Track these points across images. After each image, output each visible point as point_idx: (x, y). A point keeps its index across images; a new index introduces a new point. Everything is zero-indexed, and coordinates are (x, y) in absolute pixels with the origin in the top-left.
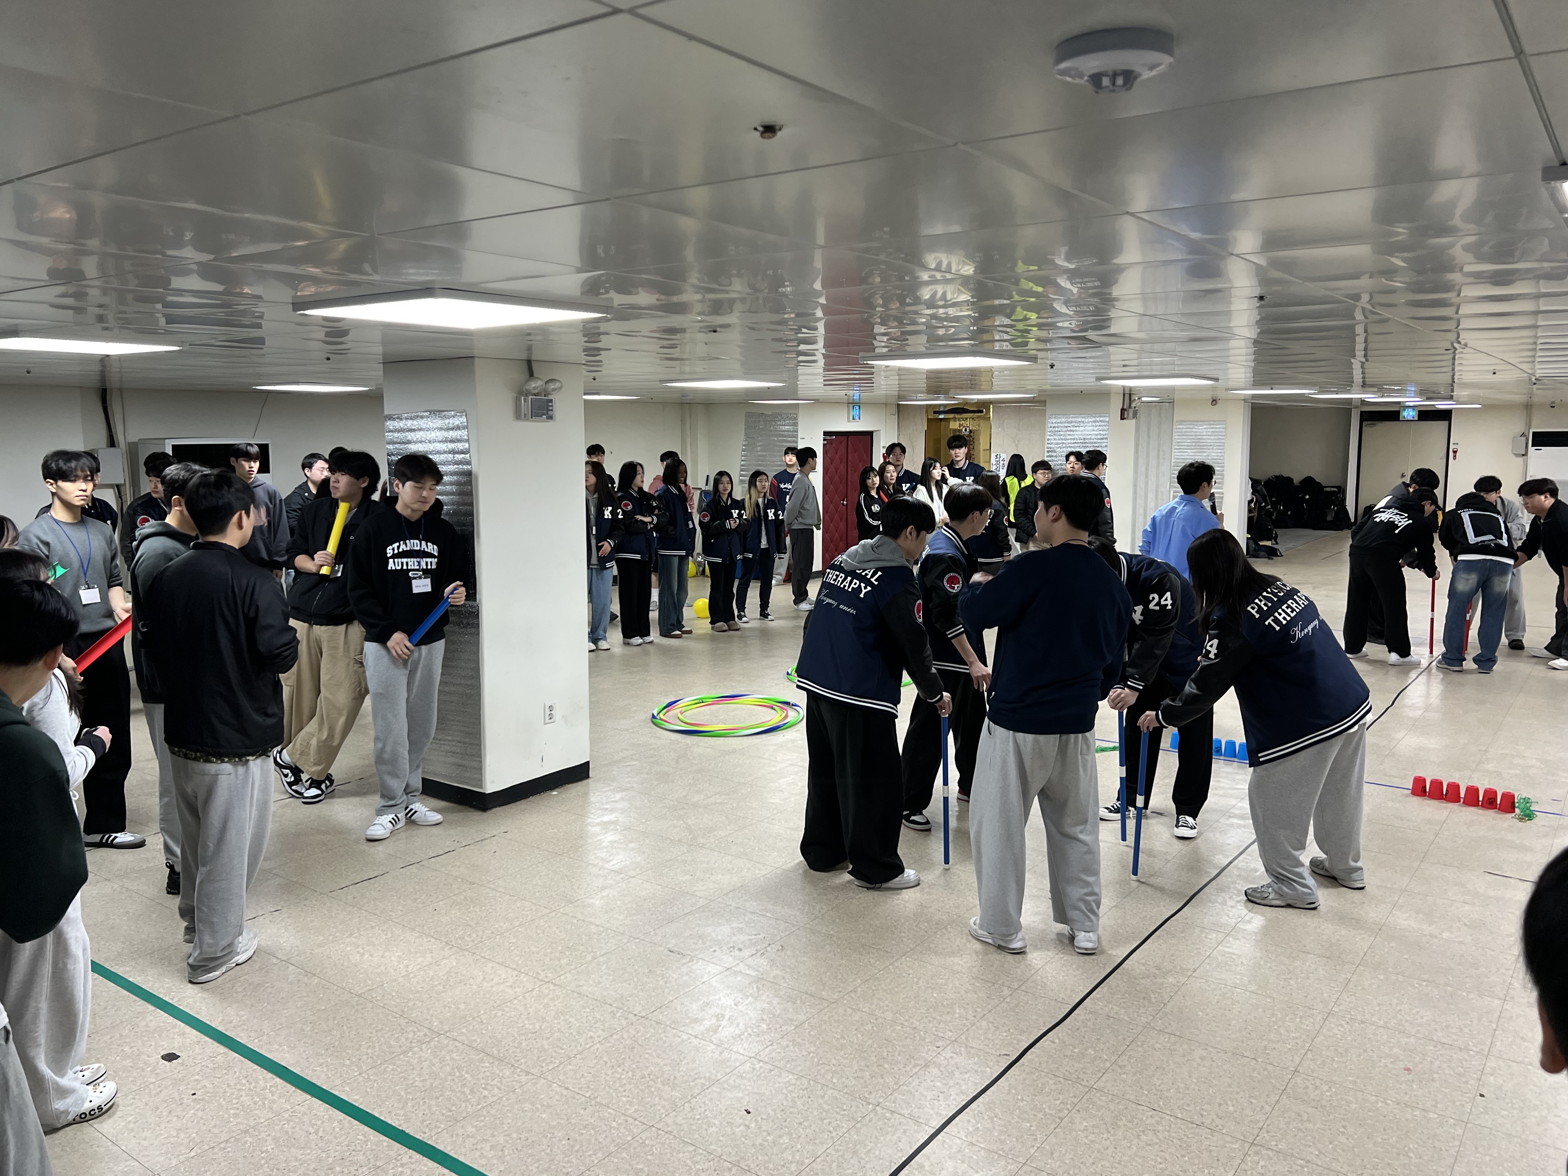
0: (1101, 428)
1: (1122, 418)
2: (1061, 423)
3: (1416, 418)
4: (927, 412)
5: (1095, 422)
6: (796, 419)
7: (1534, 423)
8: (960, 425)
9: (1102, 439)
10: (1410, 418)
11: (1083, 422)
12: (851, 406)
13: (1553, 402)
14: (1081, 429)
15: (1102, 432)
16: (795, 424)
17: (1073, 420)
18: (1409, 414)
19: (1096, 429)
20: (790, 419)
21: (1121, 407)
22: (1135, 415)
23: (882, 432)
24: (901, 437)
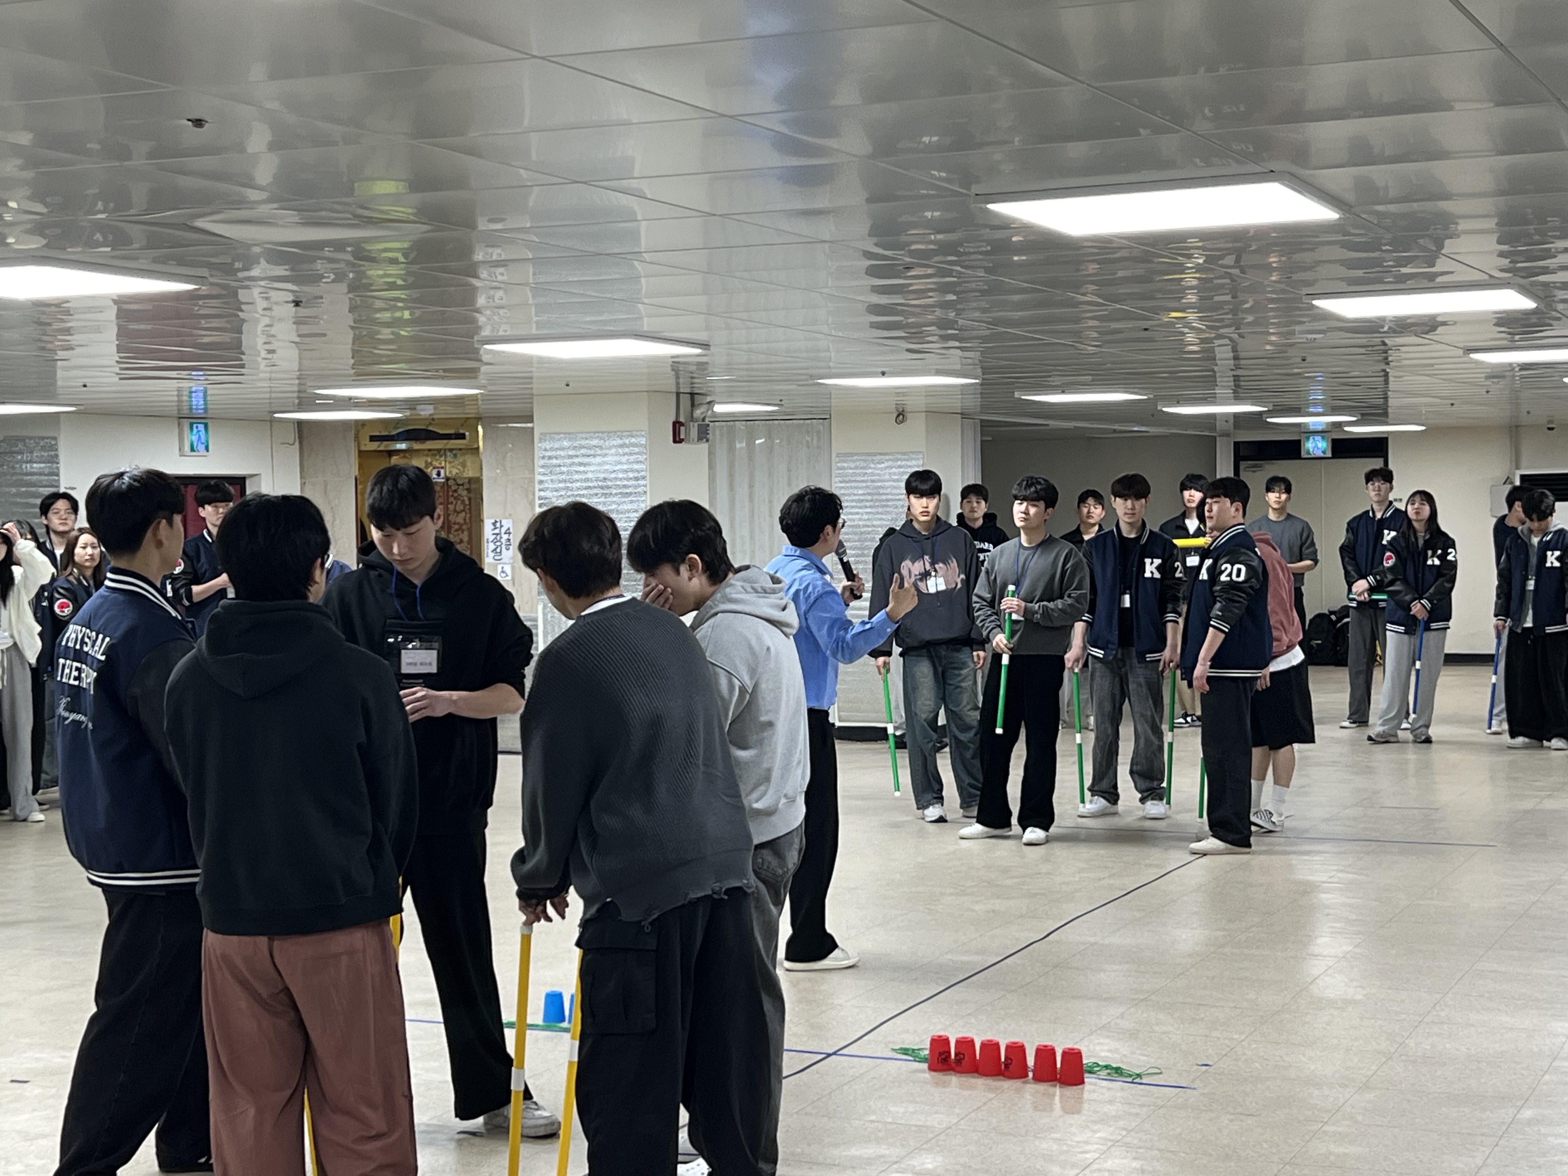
0: (632, 458)
1: (677, 440)
2: (563, 449)
3: (1329, 455)
4: (357, 437)
5: (622, 446)
6: (54, 448)
7: (1524, 461)
8: (428, 465)
9: (637, 479)
10: (1320, 454)
11: (601, 448)
12: (186, 424)
13: (1550, 422)
14: (598, 460)
15: (636, 467)
16: (54, 459)
17: (583, 442)
18: (1316, 446)
19: (624, 459)
20: (43, 449)
21: (673, 418)
22: (703, 434)
23: (263, 476)
24: (307, 487)
